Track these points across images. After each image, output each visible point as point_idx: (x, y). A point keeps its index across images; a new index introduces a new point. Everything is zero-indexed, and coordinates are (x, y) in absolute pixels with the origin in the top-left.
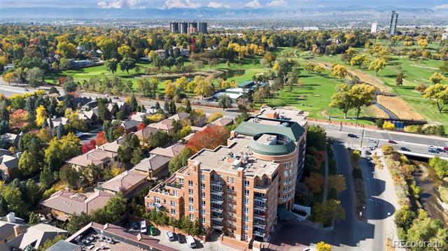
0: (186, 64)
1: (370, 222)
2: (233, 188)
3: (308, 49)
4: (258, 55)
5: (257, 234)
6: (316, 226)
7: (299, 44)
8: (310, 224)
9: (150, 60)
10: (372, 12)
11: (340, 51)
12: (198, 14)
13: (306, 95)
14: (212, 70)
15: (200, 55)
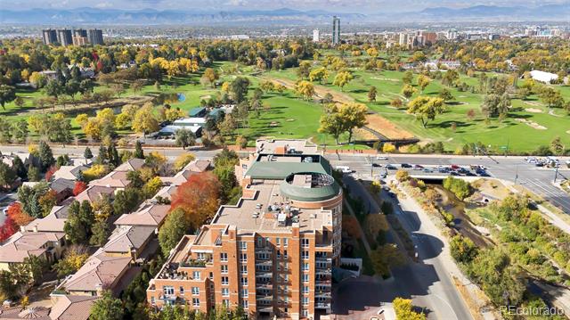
0: (97, 90)
1: (427, 262)
2: (285, 251)
3: (251, 64)
4: (191, 72)
5: (319, 307)
6: (376, 279)
7: (240, 57)
8: (366, 278)
9: (35, 87)
10: (303, 18)
11: (289, 64)
12: (77, 18)
13: (277, 120)
14: (138, 96)
15: (112, 75)
